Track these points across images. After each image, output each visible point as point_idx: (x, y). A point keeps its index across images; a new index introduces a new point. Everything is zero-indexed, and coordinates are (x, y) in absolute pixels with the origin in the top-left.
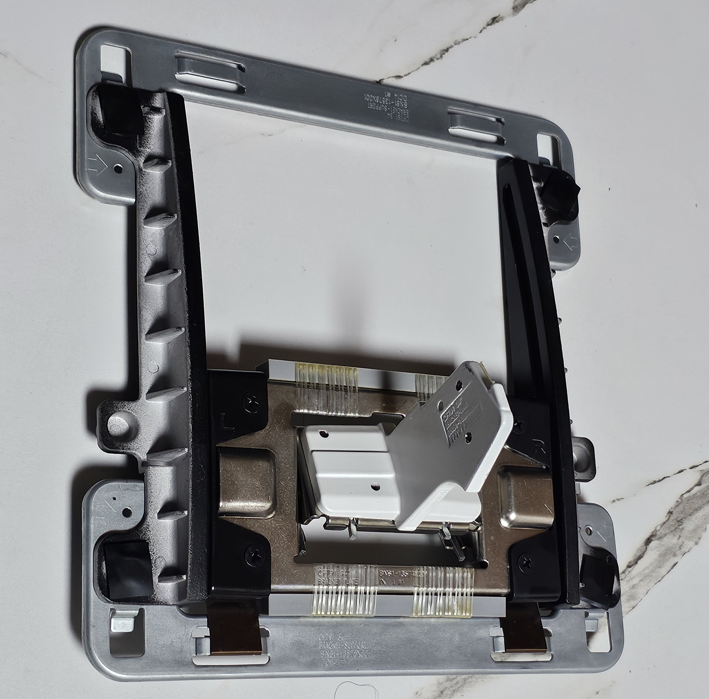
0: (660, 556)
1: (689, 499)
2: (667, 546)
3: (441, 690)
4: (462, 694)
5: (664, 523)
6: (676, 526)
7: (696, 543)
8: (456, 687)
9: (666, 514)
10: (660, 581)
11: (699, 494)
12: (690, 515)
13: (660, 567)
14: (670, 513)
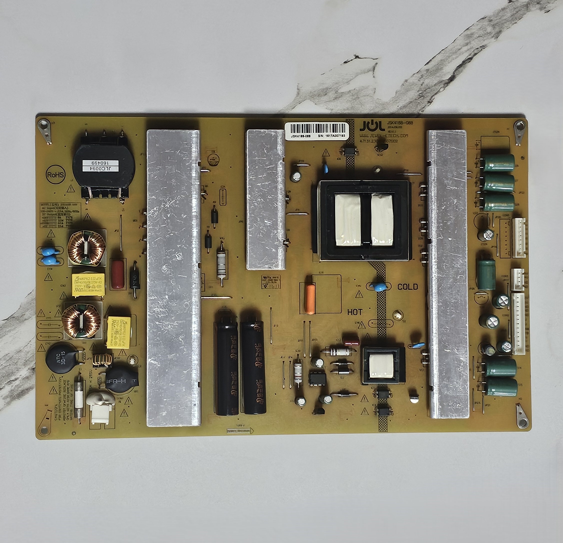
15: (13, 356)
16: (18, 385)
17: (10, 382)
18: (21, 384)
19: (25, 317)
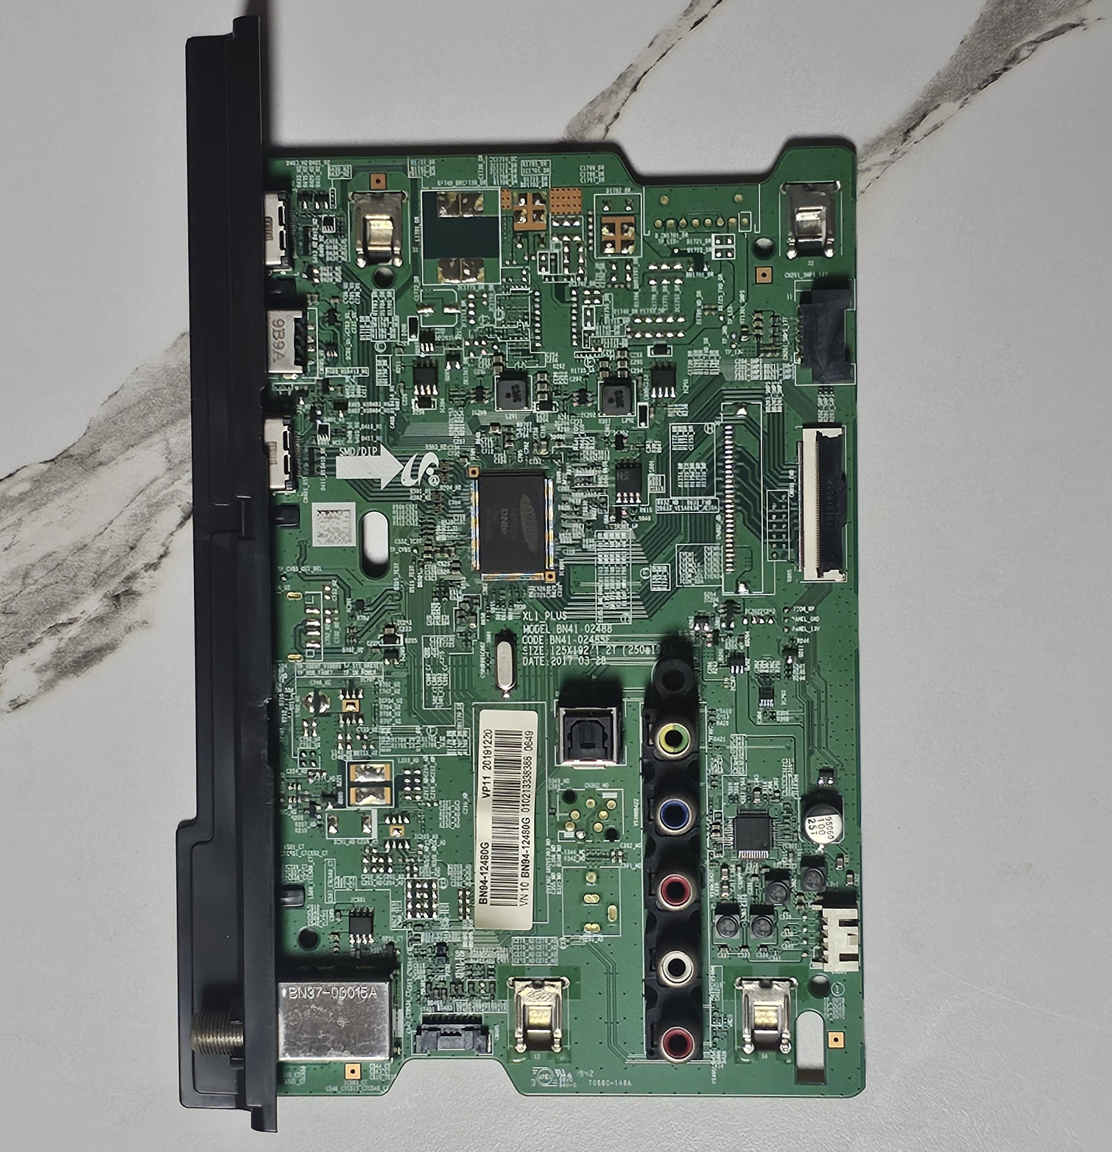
15: (64, 560)
16: (74, 638)
17: (55, 629)
18: (83, 636)
19: (100, 456)
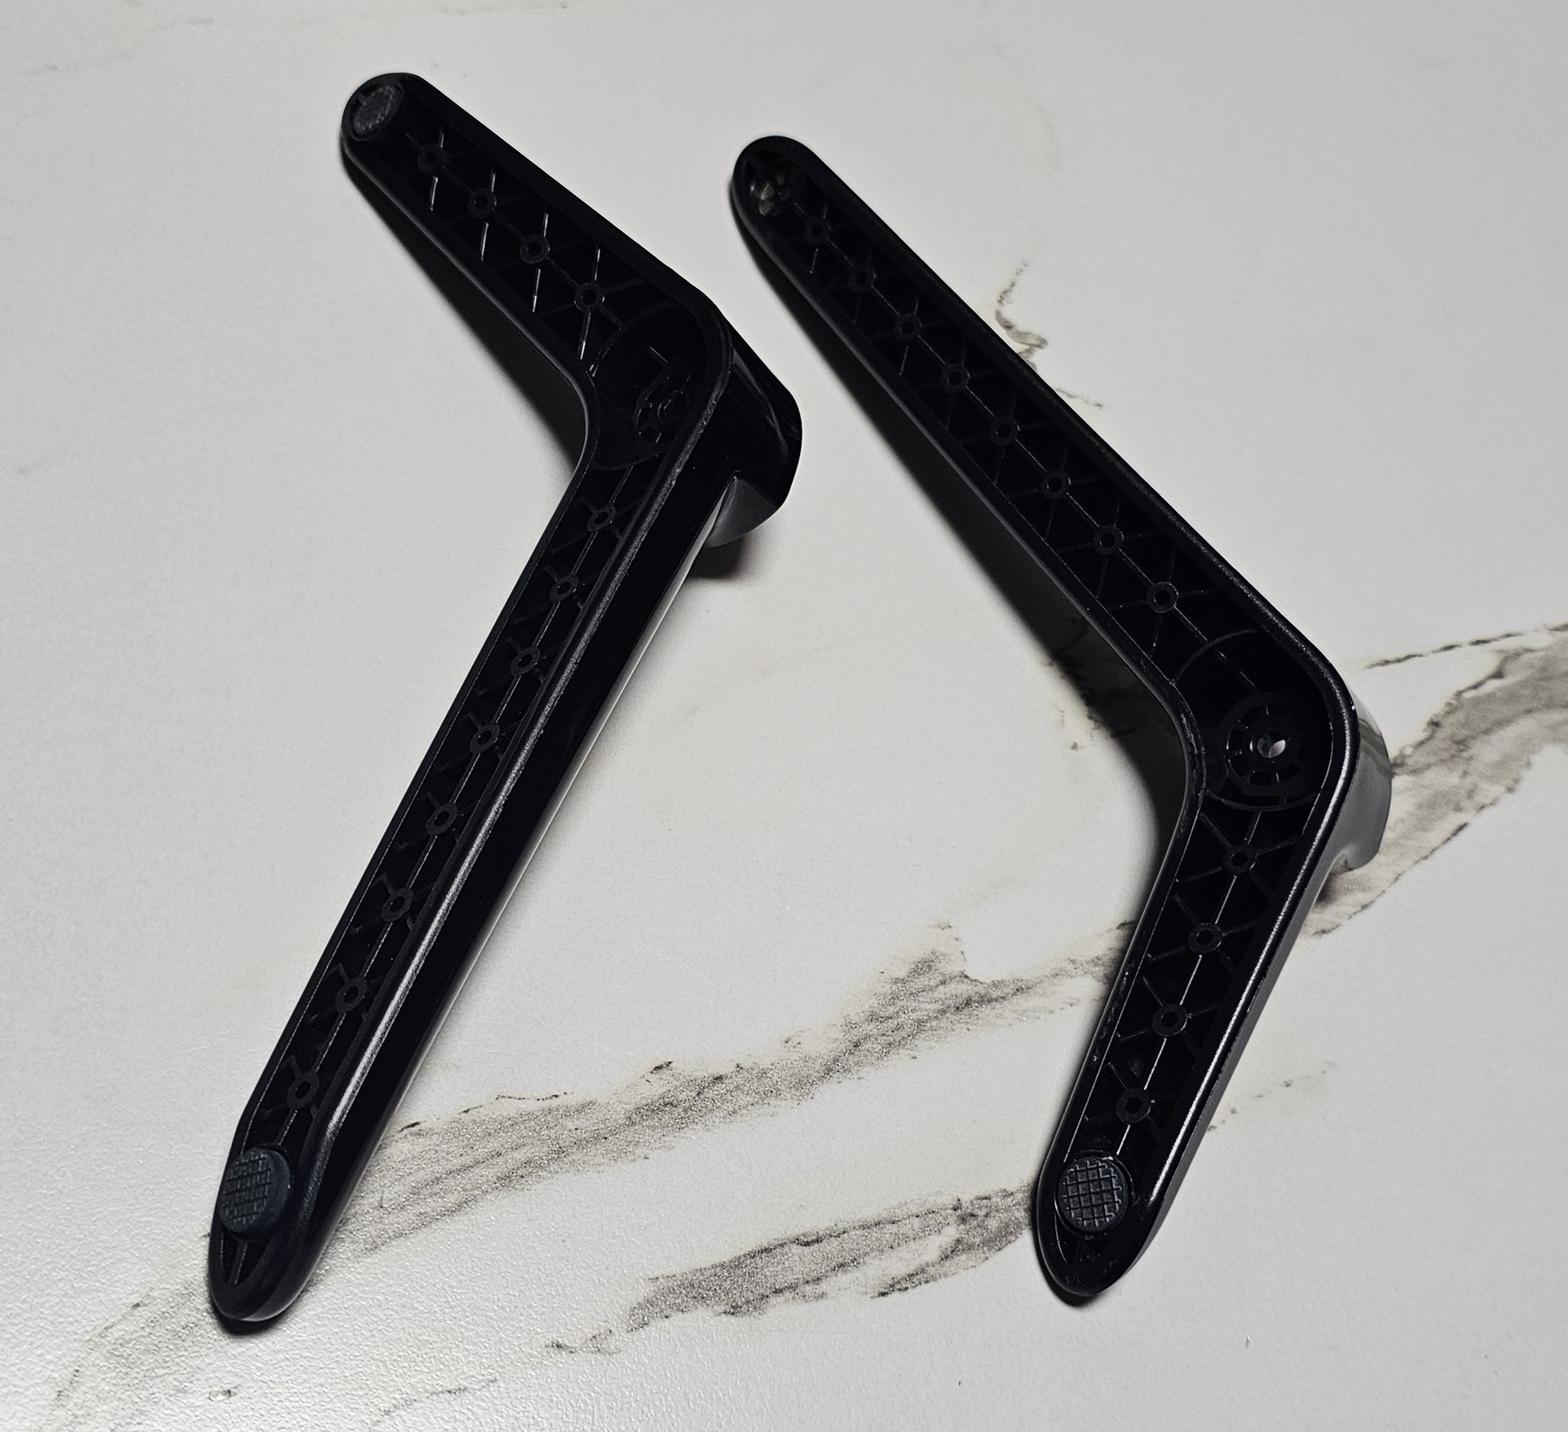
0: (1420, 806)
1: (1477, 701)
2: (1434, 788)
3: (855, 1038)
4: (912, 1053)
5: (1422, 743)
6: (1453, 752)
7: (1510, 790)
8: (897, 1036)
9: (1424, 726)
10: (1426, 858)
11: (1499, 694)
12: (1487, 732)
13: (1424, 830)
14: (1435, 724)
